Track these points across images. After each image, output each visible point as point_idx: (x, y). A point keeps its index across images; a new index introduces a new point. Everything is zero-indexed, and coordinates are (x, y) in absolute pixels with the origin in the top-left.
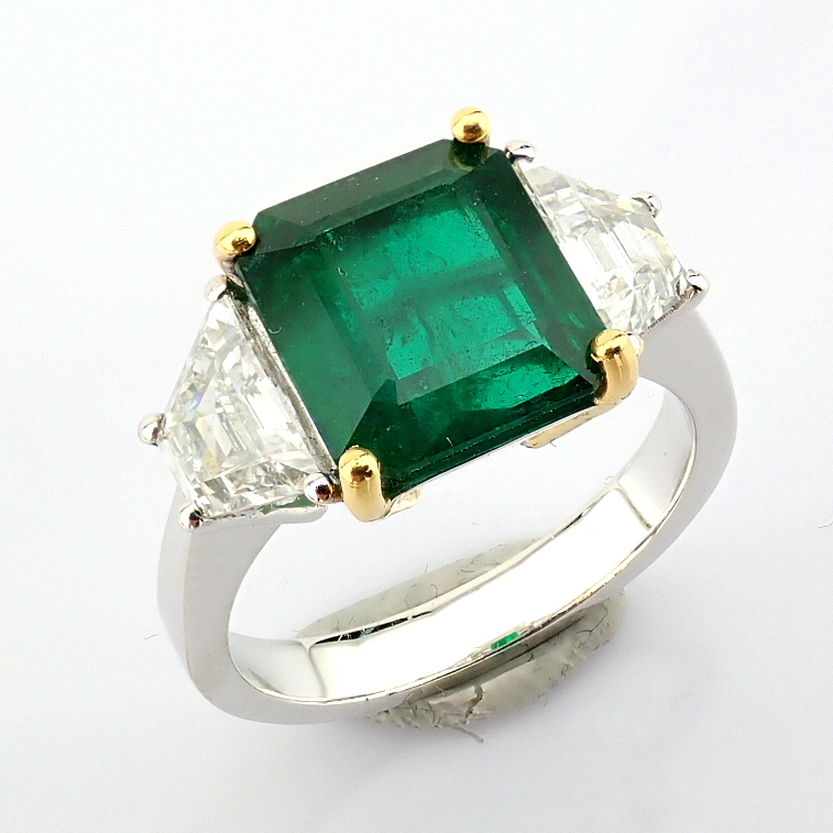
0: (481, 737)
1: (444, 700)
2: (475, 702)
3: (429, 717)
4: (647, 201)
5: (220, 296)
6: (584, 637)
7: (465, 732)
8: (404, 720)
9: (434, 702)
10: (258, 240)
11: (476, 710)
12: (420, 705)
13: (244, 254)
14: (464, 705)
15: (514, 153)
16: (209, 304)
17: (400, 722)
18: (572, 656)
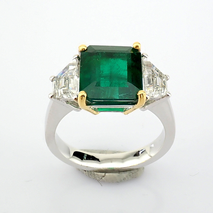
0: (102, 185)
1: (97, 173)
2: (103, 176)
3: (93, 176)
4: (167, 76)
5: (76, 58)
6: (131, 174)
7: (99, 182)
8: (88, 174)
9: (95, 173)
10: (87, 50)
11: (103, 178)
12: (92, 172)
13: (83, 51)
14: (101, 176)
15: (144, 55)
16: (73, 59)
17: (87, 175)
18: (127, 177)
